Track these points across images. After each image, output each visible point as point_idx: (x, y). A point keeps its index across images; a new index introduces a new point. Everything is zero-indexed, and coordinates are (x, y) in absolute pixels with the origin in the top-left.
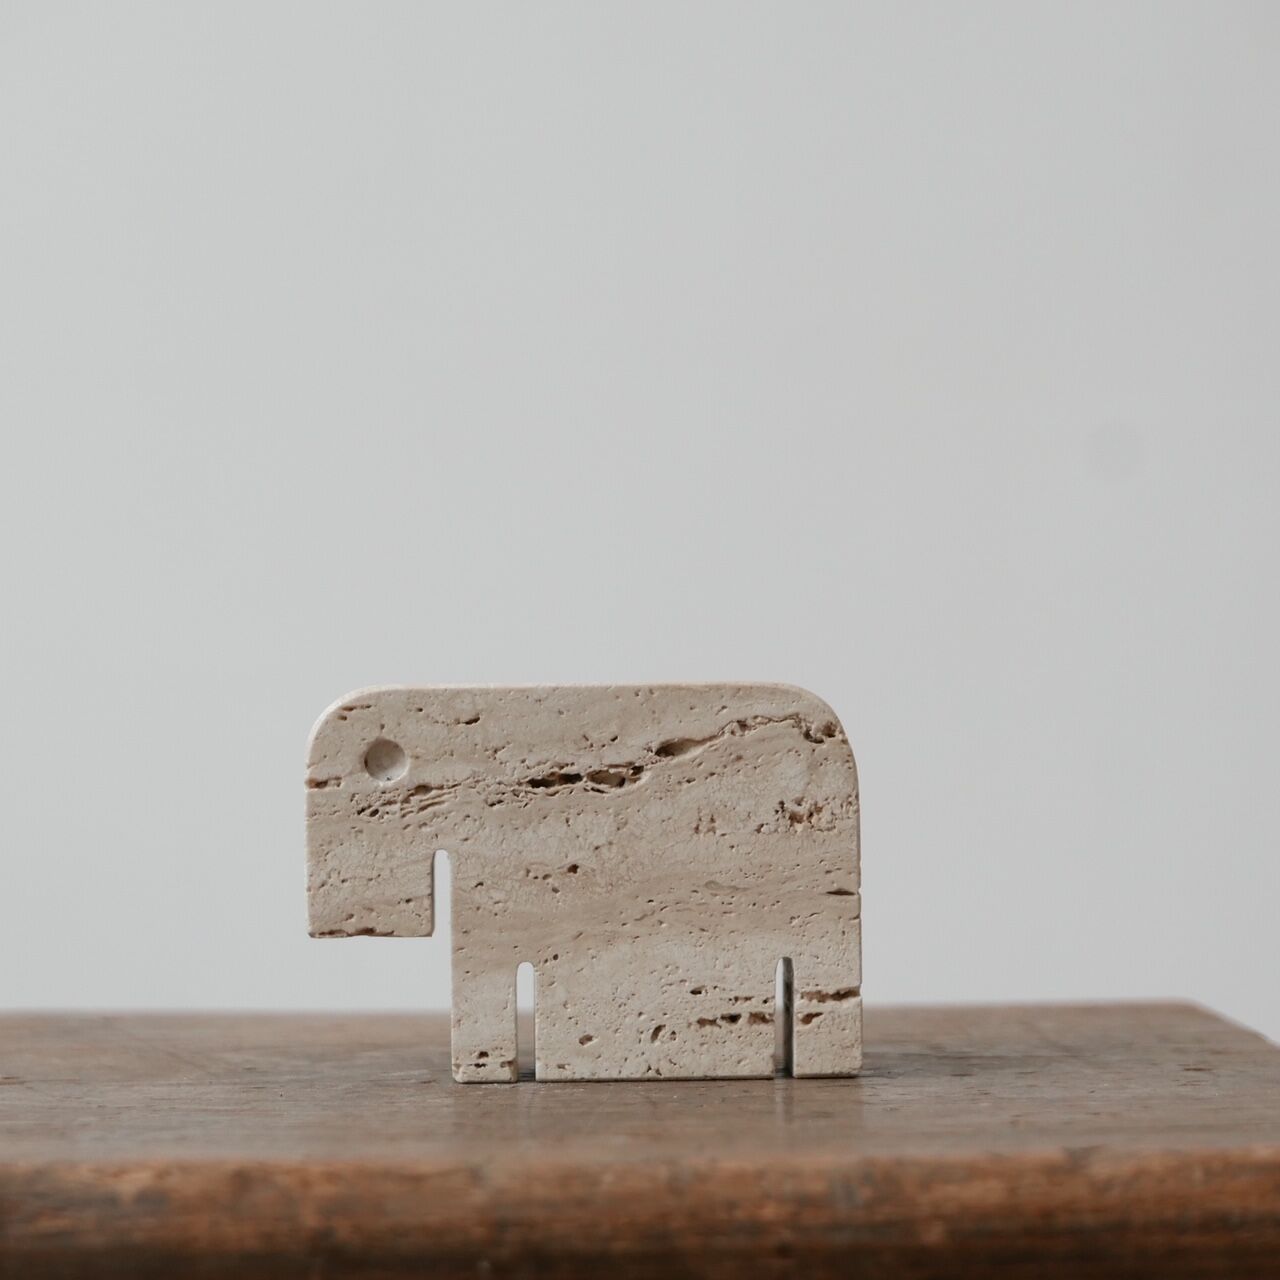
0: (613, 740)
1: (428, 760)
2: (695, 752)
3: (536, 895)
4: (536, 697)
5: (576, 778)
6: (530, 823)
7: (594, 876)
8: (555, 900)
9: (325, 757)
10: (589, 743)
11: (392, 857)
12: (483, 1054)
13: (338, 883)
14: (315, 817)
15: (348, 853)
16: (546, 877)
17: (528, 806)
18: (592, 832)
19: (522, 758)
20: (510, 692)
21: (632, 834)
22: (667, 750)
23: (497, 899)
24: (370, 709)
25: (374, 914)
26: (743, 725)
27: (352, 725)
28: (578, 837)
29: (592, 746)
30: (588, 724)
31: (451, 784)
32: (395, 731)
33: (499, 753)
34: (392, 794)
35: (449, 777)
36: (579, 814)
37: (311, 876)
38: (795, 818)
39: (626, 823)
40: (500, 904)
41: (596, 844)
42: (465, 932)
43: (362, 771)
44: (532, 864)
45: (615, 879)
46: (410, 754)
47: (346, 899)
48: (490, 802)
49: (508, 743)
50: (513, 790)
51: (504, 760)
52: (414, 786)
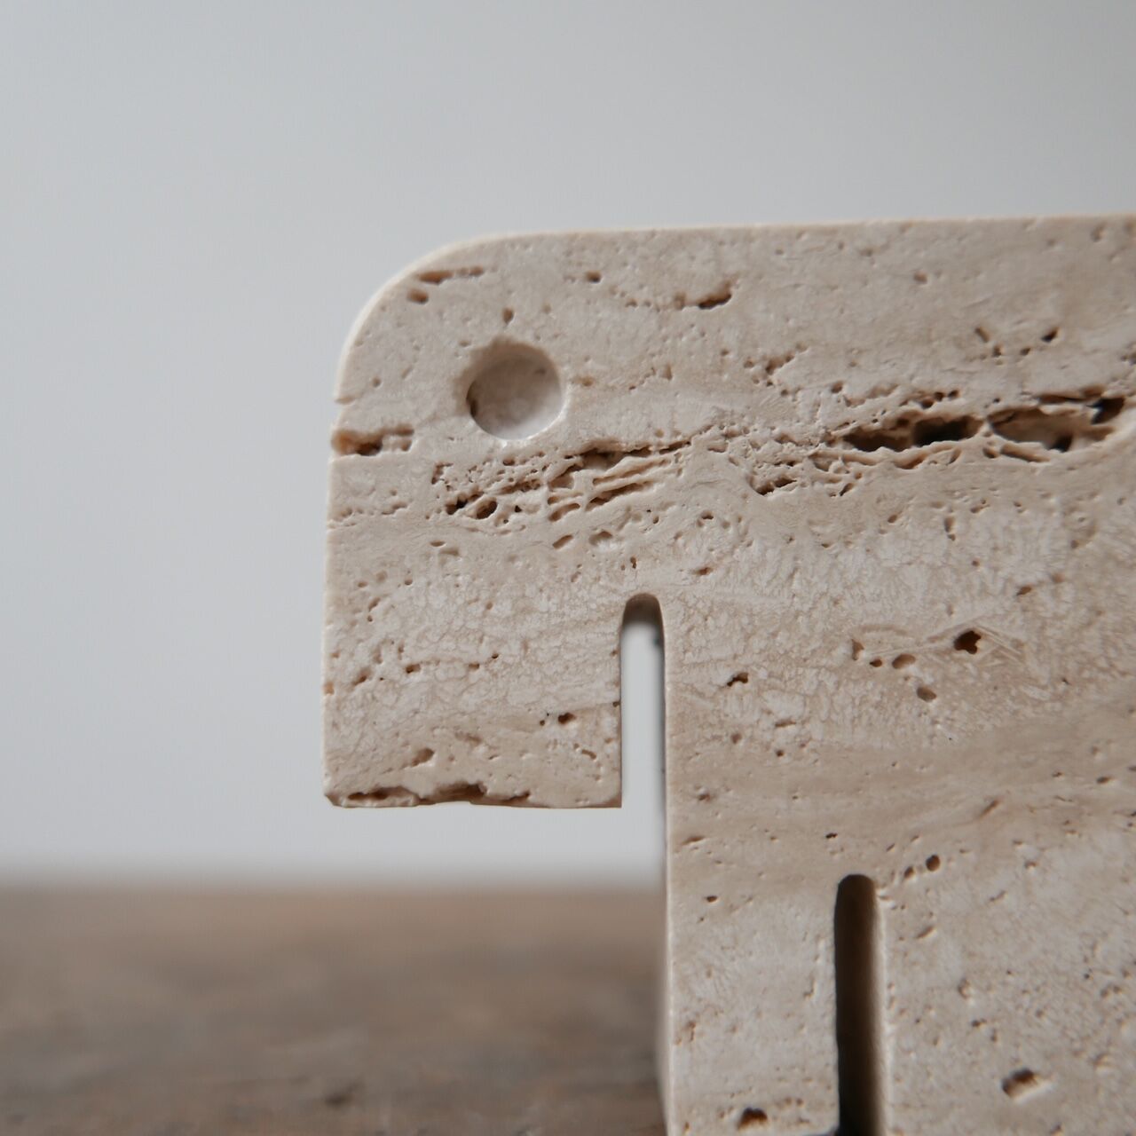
0: (1049, 337)
1: (613, 388)
3: (878, 706)
4: (861, 244)
6: (859, 531)
7: (1021, 658)
8: (926, 719)
9: (377, 383)
10: (990, 345)
11: (527, 611)
13: (397, 673)
14: (349, 519)
15: (422, 603)
16: (899, 661)
17: (852, 491)
18: (1009, 552)
19: (833, 380)
20: (800, 235)
21: (1109, 556)
23: (782, 715)
24: (482, 278)
25: (481, 750)
27: (440, 313)
28: (975, 563)
29: (997, 352)
30: (986, 301)
31: (666, 440)
32: (536, 325)
33: (778, 371)
34: (528, 465)
35: (662, 424)
36: (974, 510)
37: (336, 655)
39: (1090, 532)
40: (790, 728)
41: (1021, 581)
42: (703, 797)
43: (458, 413)
44: (866, 629)
45: (1072, 665)
46: (571, 376)
47: (416, 712)
48: (760, 481)
49: (800, 347)
50: (814, 456)
51: (791, 387)
52: (577, 446)
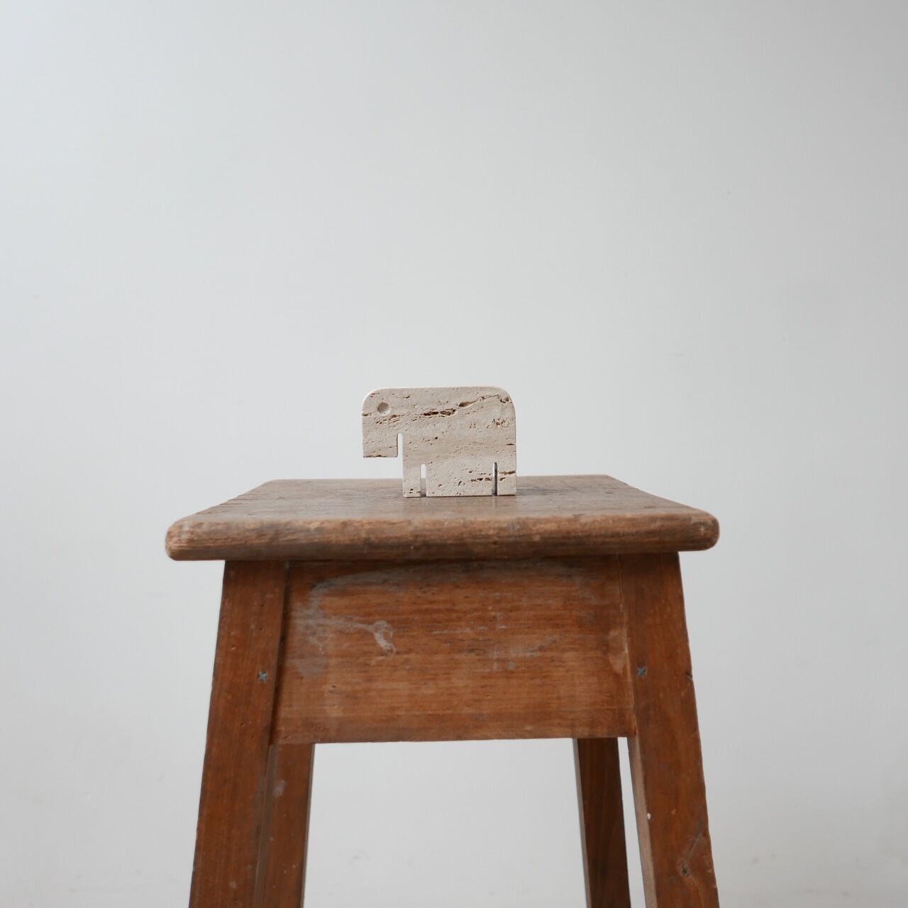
0: (447, 402)
1: (395, 408)
2: (471, 405)
3: (426, 446)
4: (425, 390)
5: (436, 413)
6: (424, 425)
7: (442, 440)
8: (431, 447)
9: (367, 408)
11: (386, 435)
12: (412, 490)
13: (371, 443)
14: (364, 424)
15: (374, 434)
16: (429, 440)
17: (424, 421)
18: (441, 428)
19: (422, 408)
20: (418, 389)
21: (453, 429)
22: (462, 405)
24: (379, 394)
25: (381, 451)
26: (483, 398)
27: (374, 399)
28: (438, 429)
29: (441, 404)
30: (440, 398)
31: (402, 415)
32: (386, 400)
33: (415, 406)
34: (386, 418)
35: (402, 413)
36: (438, 423)
37: (364, 441)
38: (498, 424)
39: (451, 425)
40: (416, 448)
41: (442, 431)
42: (407, 456)
43: (377, 411)
44: (425, 437)
45: (448, 441)
46: (391, 407)
47: (373, 447)
48: (413, 420)
49: (418, 403)
50: (419, 417)
51: (417, 408)
52: (392, 416)
